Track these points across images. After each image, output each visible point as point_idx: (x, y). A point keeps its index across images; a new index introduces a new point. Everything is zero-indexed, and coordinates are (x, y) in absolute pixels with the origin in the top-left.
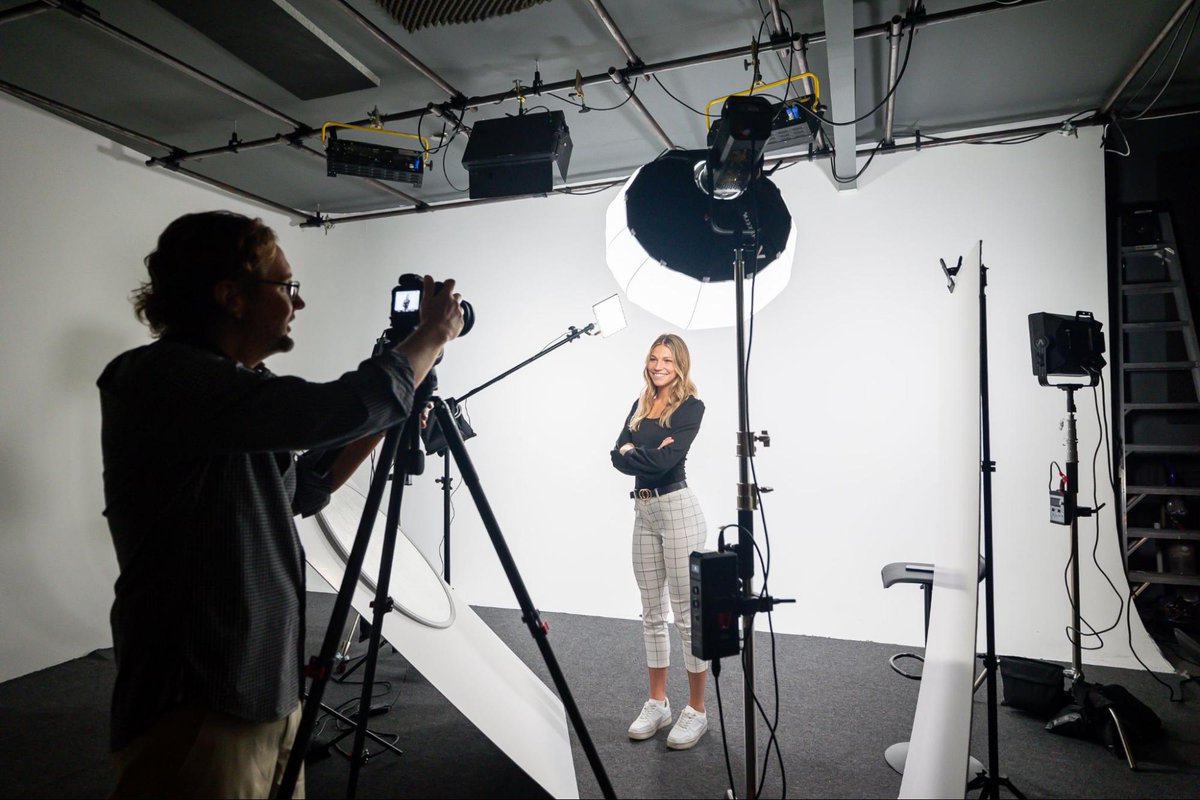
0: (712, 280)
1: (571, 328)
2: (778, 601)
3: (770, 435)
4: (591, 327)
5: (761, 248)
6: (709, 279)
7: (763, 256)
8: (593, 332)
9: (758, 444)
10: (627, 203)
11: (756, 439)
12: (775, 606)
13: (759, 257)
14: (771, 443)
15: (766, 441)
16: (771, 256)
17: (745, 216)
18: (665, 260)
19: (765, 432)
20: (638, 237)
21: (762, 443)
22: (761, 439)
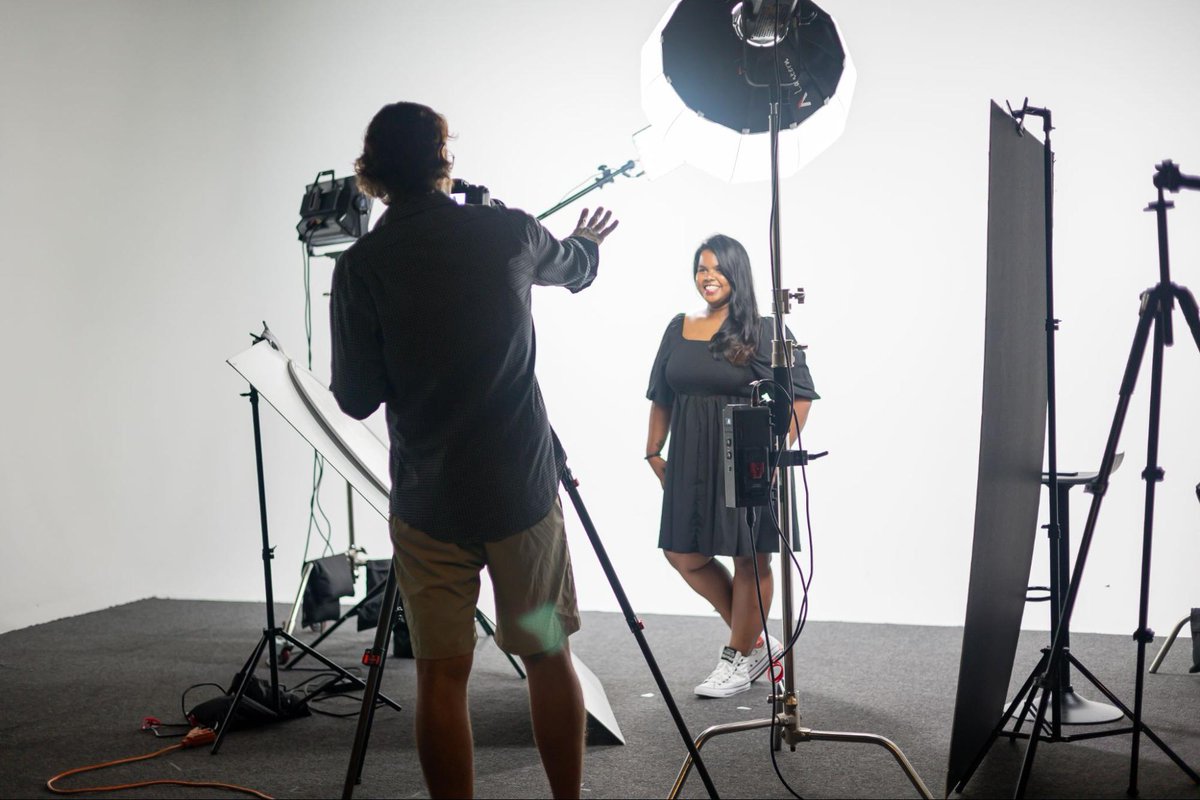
0: (752, 132)
1: (602, 168)
2: (813, 457)
3: (806, 292)
4: (630, 165)
5: (806, 95)
6: (748, 130)
7: (809, 104)
8: (632, 172)
9: (793, 302)
10: (663, 44)
11: (791, 296)
12: (809, 462)
13: (803, 105)
14: (805, 300)
15: (800, 298)
16: (818, 103)
17: (787, 62)
18: (702, 111)
19: (800, 290)
20: (673, 84)
21: (797, 300)
22: (796, 296)
